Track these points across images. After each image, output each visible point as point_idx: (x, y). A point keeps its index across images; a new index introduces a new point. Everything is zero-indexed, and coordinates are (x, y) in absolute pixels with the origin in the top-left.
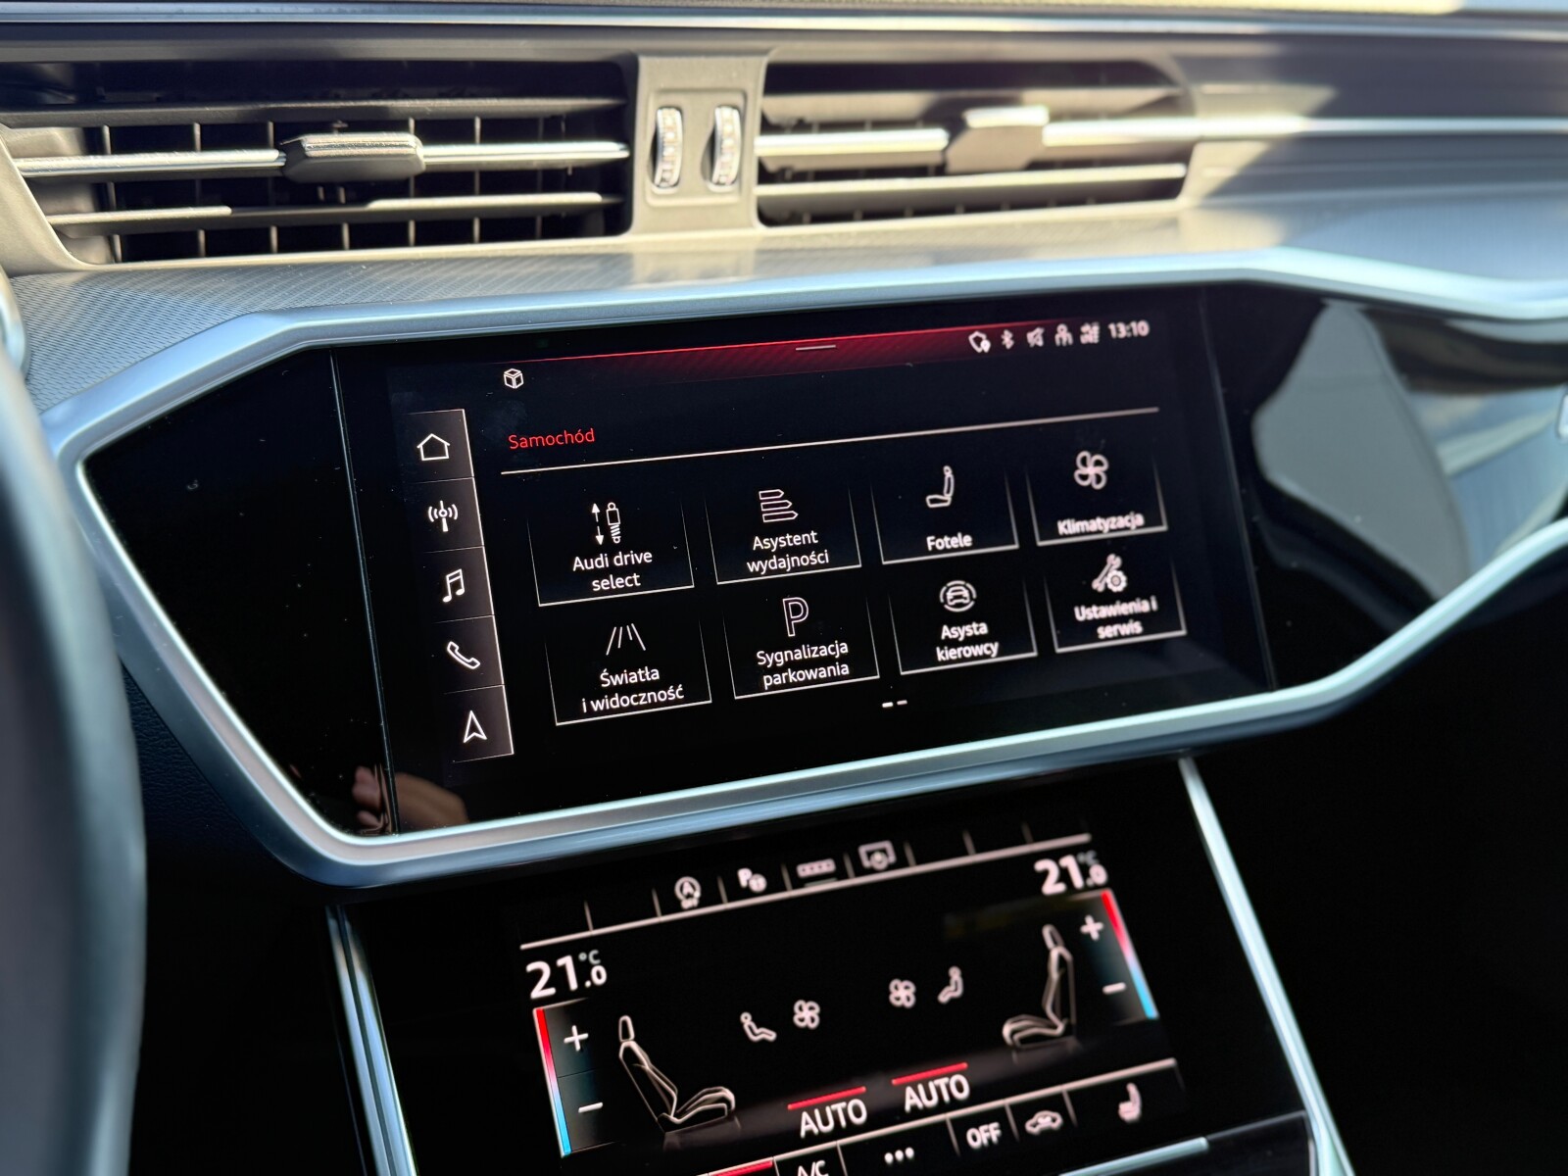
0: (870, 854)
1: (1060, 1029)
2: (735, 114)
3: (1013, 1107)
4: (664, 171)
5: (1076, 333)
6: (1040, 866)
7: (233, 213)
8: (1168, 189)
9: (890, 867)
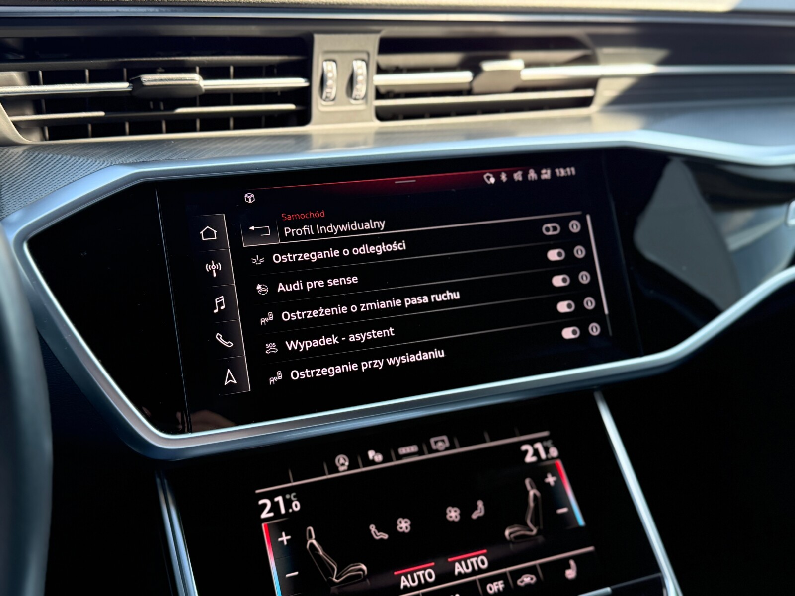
0: (436, 442)
1: (535, 531)
2: (364, 64)
3: (511, 572)
4: (327, 93)
5: (539, 174)
6: (524, 448)
7: (106, 114)
8: (586, 102)
9: (447, 449)
